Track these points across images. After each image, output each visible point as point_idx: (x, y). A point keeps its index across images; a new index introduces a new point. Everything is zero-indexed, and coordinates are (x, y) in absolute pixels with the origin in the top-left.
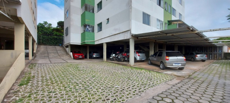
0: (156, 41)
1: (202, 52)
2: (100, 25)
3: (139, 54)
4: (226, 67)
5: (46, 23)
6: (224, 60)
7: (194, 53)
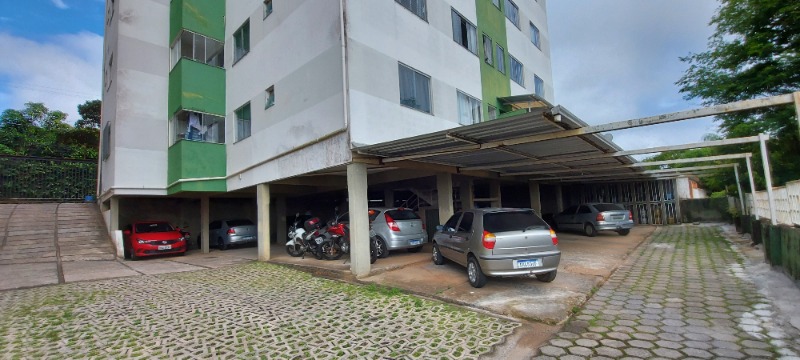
0: (458, 171)
1: (618, 201)
2: (244, 113)
3: (399, 224)
4: (698, 255)
5: (37, 109)
6: (683, 225)
7: (591, 205)
